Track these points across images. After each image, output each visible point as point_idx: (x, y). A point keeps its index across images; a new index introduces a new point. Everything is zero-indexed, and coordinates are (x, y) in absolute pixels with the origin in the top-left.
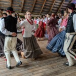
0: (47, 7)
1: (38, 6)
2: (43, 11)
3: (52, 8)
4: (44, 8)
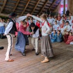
1: (22, 5)
2: (26, 11)
3: (35, 8)
4: (27, 8)
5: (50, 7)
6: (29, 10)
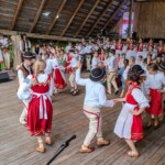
2: (69, 29)
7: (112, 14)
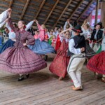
0: (54, 17)
4: (50, 18)
5: (78, 18)
6: (51, 21)
7: (83, 11)
